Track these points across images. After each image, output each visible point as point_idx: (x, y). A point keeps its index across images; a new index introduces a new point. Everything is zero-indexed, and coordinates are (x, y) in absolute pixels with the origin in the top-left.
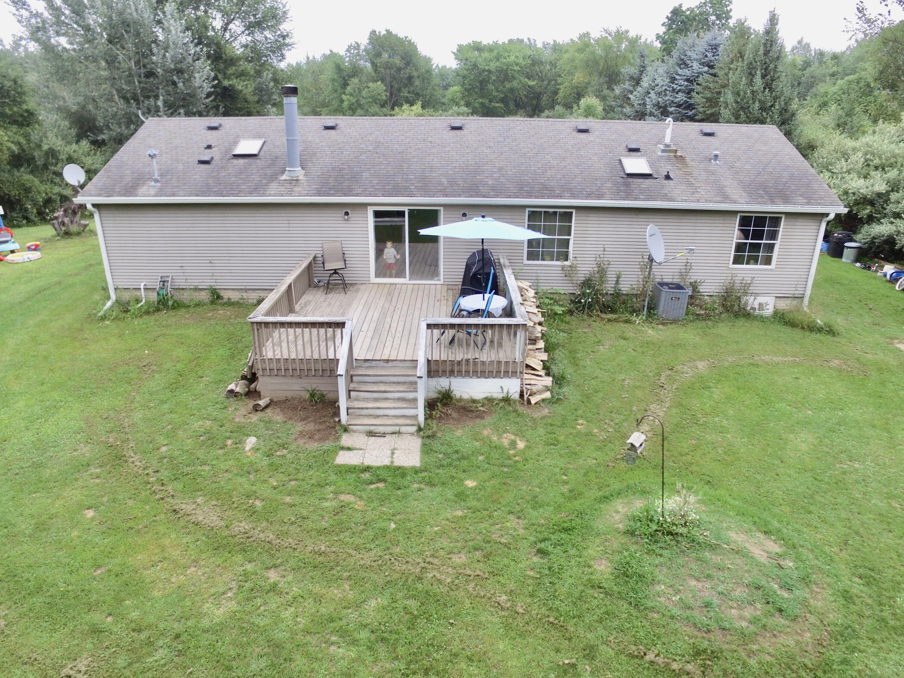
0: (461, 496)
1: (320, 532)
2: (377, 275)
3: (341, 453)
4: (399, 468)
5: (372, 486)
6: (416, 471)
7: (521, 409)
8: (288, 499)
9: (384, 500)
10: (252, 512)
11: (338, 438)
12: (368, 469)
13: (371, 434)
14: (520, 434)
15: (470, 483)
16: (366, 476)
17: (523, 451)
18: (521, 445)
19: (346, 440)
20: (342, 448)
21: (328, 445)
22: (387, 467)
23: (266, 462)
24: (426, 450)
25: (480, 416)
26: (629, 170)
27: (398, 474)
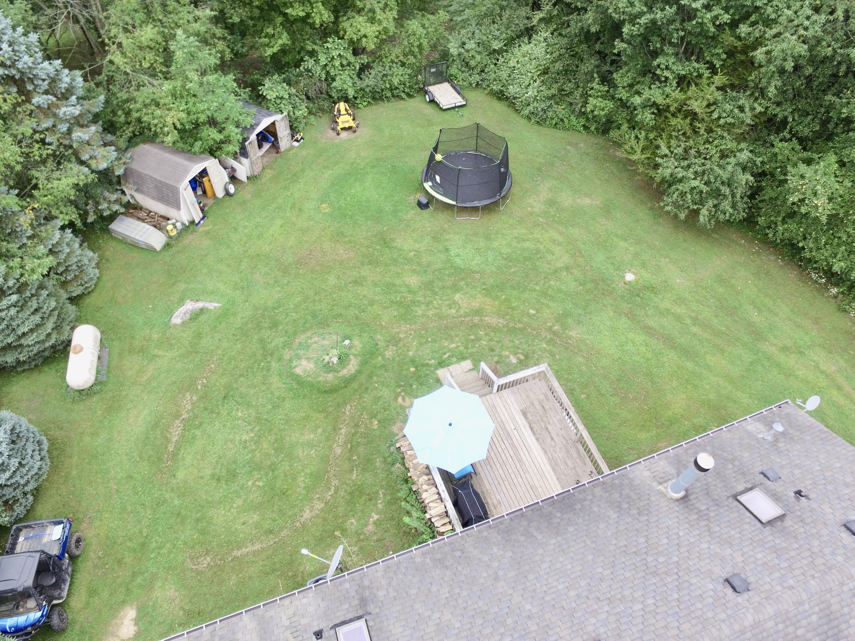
0: (413, 362)
1: (451, 328)
3: (472, 367)
4: (443, 367)
5: (448, 354)
6: (436, 369)
8: (472, 337)
9: (440, 350)
10: (479, 328)
12: (456, 362)
15: (412, 369)
16: (454, 359)
18: (400, 399)
19: (475, 374)
20: (473, 369)
22: (449, 366)
27: (441, 364)
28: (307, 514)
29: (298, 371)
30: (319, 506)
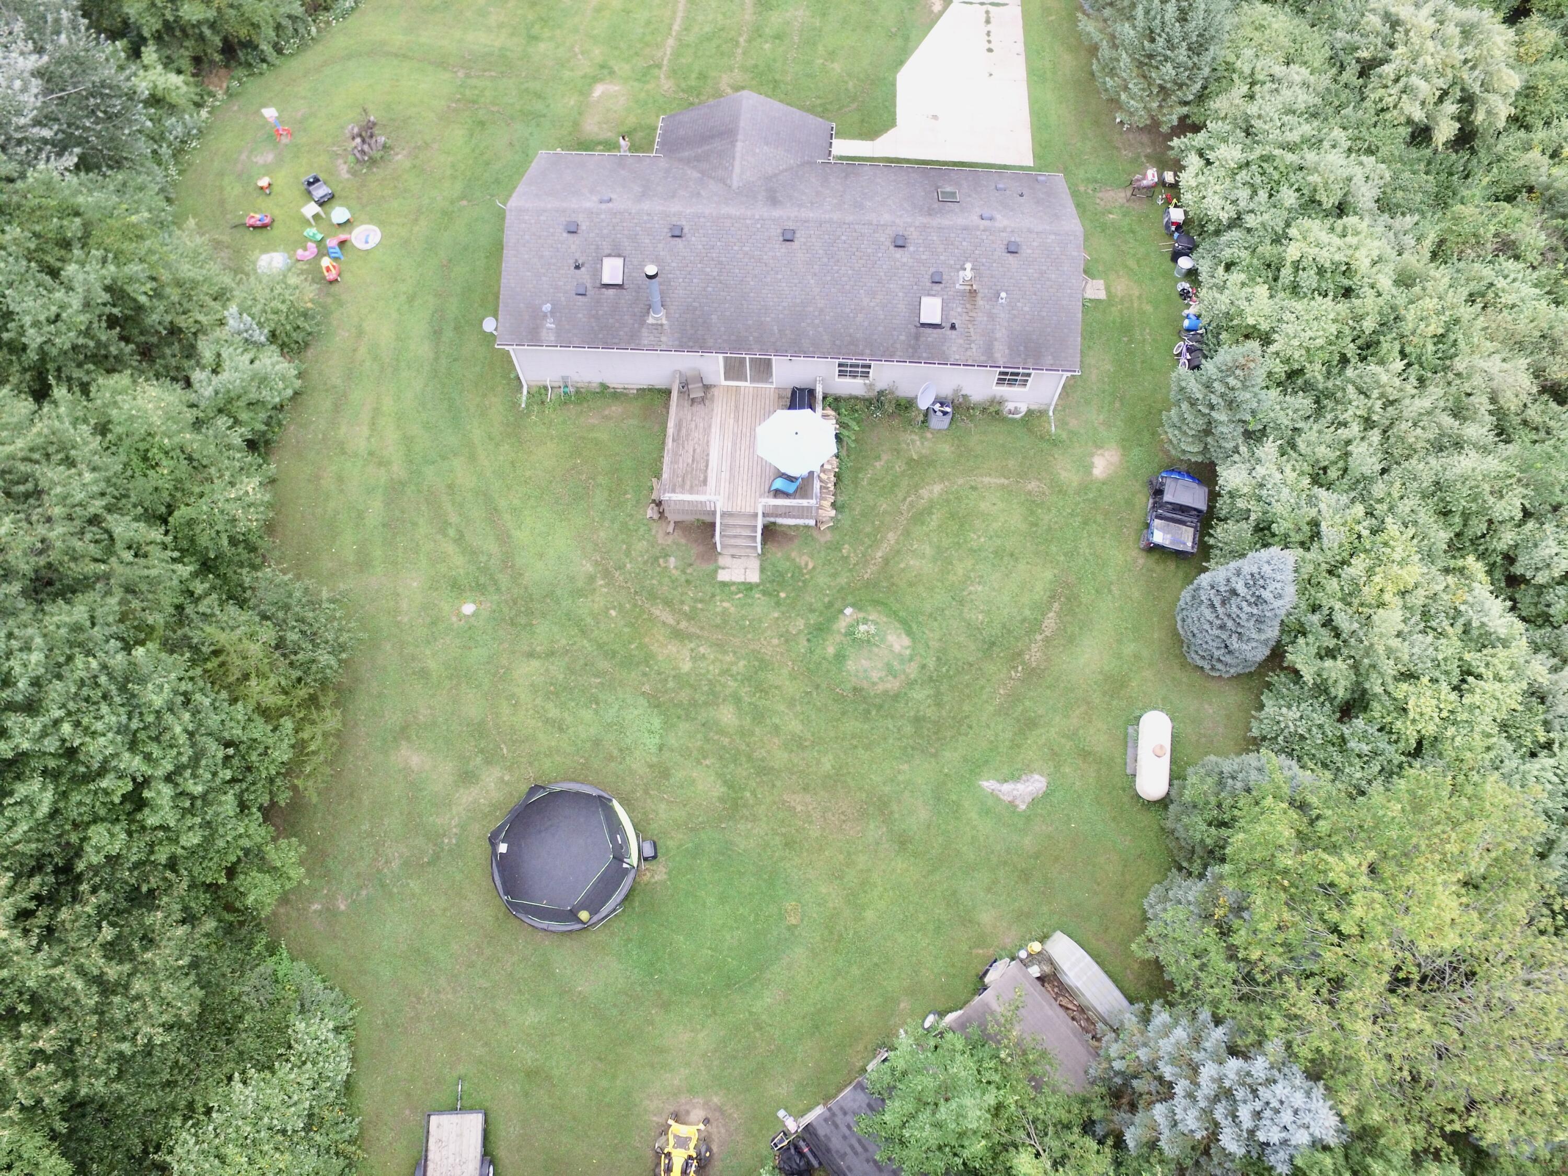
0: (778, 604)
1: (717, 626)
2: (727, 378)
3: (719, 572)
4: (749, 583)
5: (737, 597)
6: (758, 585)
7: (815, 533)
8: (700, 606)
9: (743, 606)
10: (685, 614)
11: (716, 560)
12: (734, 583)
13: (733, 556)
14: (811, 556)
15: (783, 595)
16: (733, 588)
17: (809, 572)
18: (810, 566)
19: (722, 561)
20: (720, 568)
21: (712, 567)
22: (743, 583)
23: (683, 578)
24: (762, 570)
25: (791, 539)
26: (923, 321)
27: (749, 587)
28: (937, 488)
29: (906, 641)
30: (924, 492)
